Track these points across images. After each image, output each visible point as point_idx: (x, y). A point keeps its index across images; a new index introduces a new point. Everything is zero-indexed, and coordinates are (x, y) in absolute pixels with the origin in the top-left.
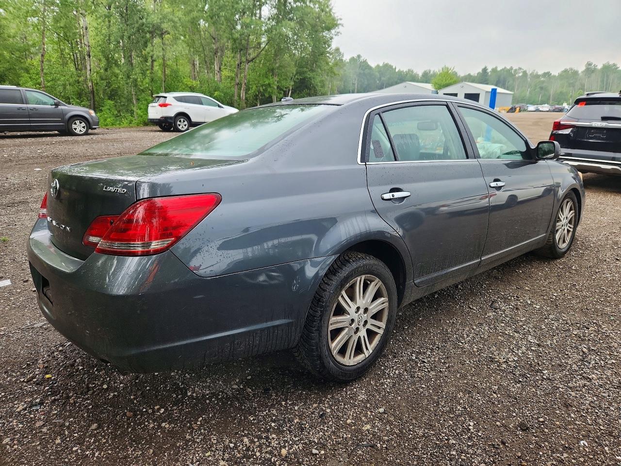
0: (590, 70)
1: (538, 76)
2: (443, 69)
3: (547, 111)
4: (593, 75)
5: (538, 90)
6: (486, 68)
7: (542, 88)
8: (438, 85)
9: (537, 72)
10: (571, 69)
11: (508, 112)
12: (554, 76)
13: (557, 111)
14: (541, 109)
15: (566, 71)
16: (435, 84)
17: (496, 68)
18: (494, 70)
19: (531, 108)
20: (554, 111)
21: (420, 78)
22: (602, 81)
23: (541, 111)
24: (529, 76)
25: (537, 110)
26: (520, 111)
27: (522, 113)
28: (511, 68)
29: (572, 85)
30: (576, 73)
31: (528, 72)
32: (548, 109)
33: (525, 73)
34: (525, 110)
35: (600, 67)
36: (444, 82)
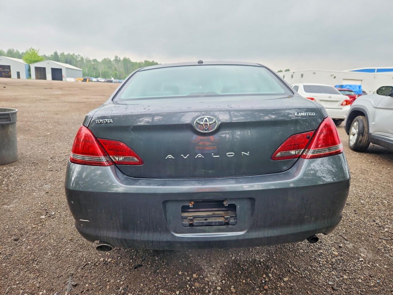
0: (117, 60)
1: (90, 61)
2: (30, 49)
3: (104, 82)
4: (119, 63)
5: (92, 69)
6: (56, 52)
7: (94, 68)
8: (29, 60)
9: (89, 59)
10: (108, 59)
11: (82, 81)
12: (99, 62)
13: (109, 82)
14: (100, 80)
15: (105, 59)
16: (26, 60)
17: (63, 53)
18: (62, 54)
19: (94, 80)
20: (107, 82)
21: (6, 54)
22: (125, 67)
23: (100, 82)
24: (85, 60)
25: (98, 81)
26: (89, 81)
27: (90, 83)
28: (74, 54)
29: (110, 68)
30: (110, 61)
31: (84, 58)
32: (104, 81)
33: (82, 58)
34: (92, 81)
35: (122, 59)
36: (33, 59)
